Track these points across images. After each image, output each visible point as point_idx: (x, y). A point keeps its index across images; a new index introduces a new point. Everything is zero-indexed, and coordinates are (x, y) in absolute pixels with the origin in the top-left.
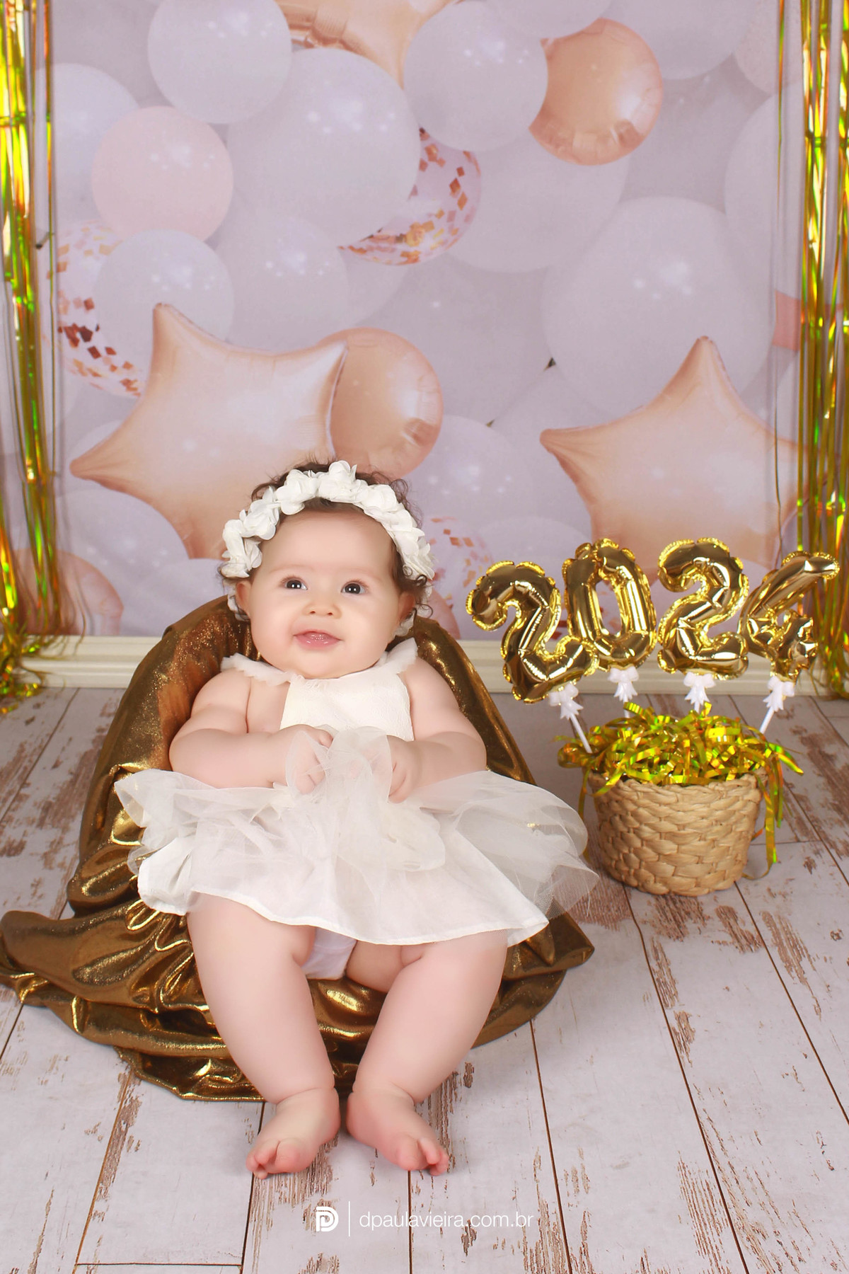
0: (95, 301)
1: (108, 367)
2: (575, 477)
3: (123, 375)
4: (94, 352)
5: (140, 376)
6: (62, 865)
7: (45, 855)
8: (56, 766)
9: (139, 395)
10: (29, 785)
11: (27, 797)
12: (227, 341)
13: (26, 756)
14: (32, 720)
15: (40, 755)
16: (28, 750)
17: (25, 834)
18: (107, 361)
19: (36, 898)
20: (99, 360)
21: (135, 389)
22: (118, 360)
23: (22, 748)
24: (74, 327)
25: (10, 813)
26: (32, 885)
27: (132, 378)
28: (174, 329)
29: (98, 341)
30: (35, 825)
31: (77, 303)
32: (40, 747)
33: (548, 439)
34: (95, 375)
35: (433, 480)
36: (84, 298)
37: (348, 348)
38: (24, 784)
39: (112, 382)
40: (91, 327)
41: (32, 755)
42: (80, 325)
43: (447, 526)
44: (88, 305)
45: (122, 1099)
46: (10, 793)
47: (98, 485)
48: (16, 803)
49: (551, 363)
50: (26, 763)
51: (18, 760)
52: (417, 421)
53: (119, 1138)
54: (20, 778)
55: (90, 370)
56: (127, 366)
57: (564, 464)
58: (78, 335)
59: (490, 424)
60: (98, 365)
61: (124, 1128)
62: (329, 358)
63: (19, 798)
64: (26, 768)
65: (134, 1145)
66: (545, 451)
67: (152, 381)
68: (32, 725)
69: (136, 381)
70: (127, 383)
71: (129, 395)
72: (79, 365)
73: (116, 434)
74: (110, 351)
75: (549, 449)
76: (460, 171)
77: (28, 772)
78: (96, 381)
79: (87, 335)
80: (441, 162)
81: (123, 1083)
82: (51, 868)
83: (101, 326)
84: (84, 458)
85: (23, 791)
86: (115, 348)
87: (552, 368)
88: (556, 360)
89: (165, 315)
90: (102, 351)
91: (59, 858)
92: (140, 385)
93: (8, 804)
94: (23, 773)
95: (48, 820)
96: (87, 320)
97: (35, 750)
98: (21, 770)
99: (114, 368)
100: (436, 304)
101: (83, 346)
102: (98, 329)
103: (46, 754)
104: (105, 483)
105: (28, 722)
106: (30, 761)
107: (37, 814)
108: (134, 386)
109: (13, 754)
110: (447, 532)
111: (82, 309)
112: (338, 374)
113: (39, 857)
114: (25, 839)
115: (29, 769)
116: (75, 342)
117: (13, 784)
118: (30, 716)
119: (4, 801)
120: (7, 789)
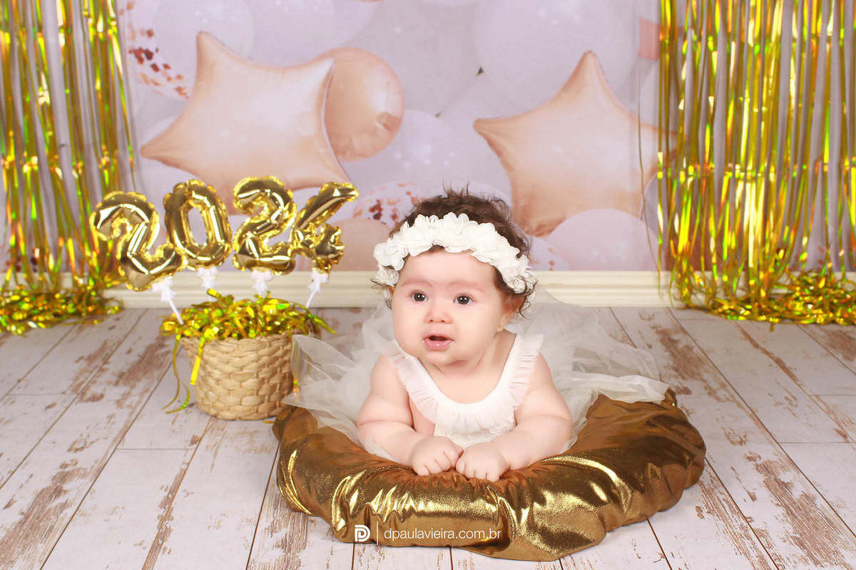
0: (155, 31)
1: (165, 78)
2: (499, 152)
3: (176, 84)
4: (155, 68)
5: (188, 85)
6: (129, 406)
7: (118, 401)
8: (129, 352)
9: (187, 98)
10: (109, 363)
11: (107, 369)
12: (250, 58)
13: (108, 347)
14: (114, 327)
15: (117, 347)
16: (110, 344)
17: (105, 390)
18: (164, 74)
19: (109, 424)
20: (158, 74)
21: (185, 94)
22: (172, 73)
23: (105, 343)
24: (141, 50)
25: (95, 379)
26: (108, 417)
27: (182, 86)
28: (211, 49)
29: (158, 60)
30: (112, 385)
31: (142, 32)
32: (118, 342)
33: (479, 125)
34: (156, 84)
35: (398, 156)
36: (147, 28)
37: (335, 62)
38: (106, 362)
39: (168, 89)
40: (152, 49)
41: (112, 347)
42: (144, 48)
43: (409, 189)
44: (150, 34)
45: (160, 527)
46: (96, 368)
47: (160, 164)
48: (99, 373)
49: (481, 71)
50: (108, 351)
51: (102, 350)
52: (386, 114)
53: (157, 548)
54: (103, 359)
55: (152, 81)
56: (179, 77)
57: (491, 143)
58: (143, 56)
59: (438, 116)
60: (158, 77)
61: (160, 542)
62: (322, 69)
63: (102, 370)
64: (107, 354)
65: (168, 551)
66: (478, 134)
67: (197, 88)
68: (113, 330)
69: (185, 88)
70: (179, 90)
71: (181, 98)
72: (145, 77)
73: (172, 127)
74: (166, 67)
75: (480, 133)
77: (109, 356)
78: (157, 88)
79: (149, 55)
81: (161, 520)
82: (121, 408)
83: (160, 49)
84: (150, 144)
85: (105, 367)
86: (170, 64)
87: (482, 75)
88: (484, 69)
89: (204, 39)
90: (160, 66)
91: (127, 402)
92: (188, 91)
93: (93, 374)
94: (105, 357)
95: (121, 382)
96: (150, 45)
97: (114, 344)
98: (104, 355)
99: (169, 79)
100: (398, 30)
101: (147, 63)
102: (157, 50)
103: (123, 344)
104: (165, 160)
105: (111, 329)
106: (111, 350)
107: (114, 379)
108: (185, 91)
109: (99, 346)
110: (409, 193)
111: (146, 37)
112: (329, 81)
113: (113, 402)
114: (104, 392)
115: (109, 354)
116: (141, 60)
117: (99, 362)
118: (112, 325)
119: (91, 372)
120: (93, 365)
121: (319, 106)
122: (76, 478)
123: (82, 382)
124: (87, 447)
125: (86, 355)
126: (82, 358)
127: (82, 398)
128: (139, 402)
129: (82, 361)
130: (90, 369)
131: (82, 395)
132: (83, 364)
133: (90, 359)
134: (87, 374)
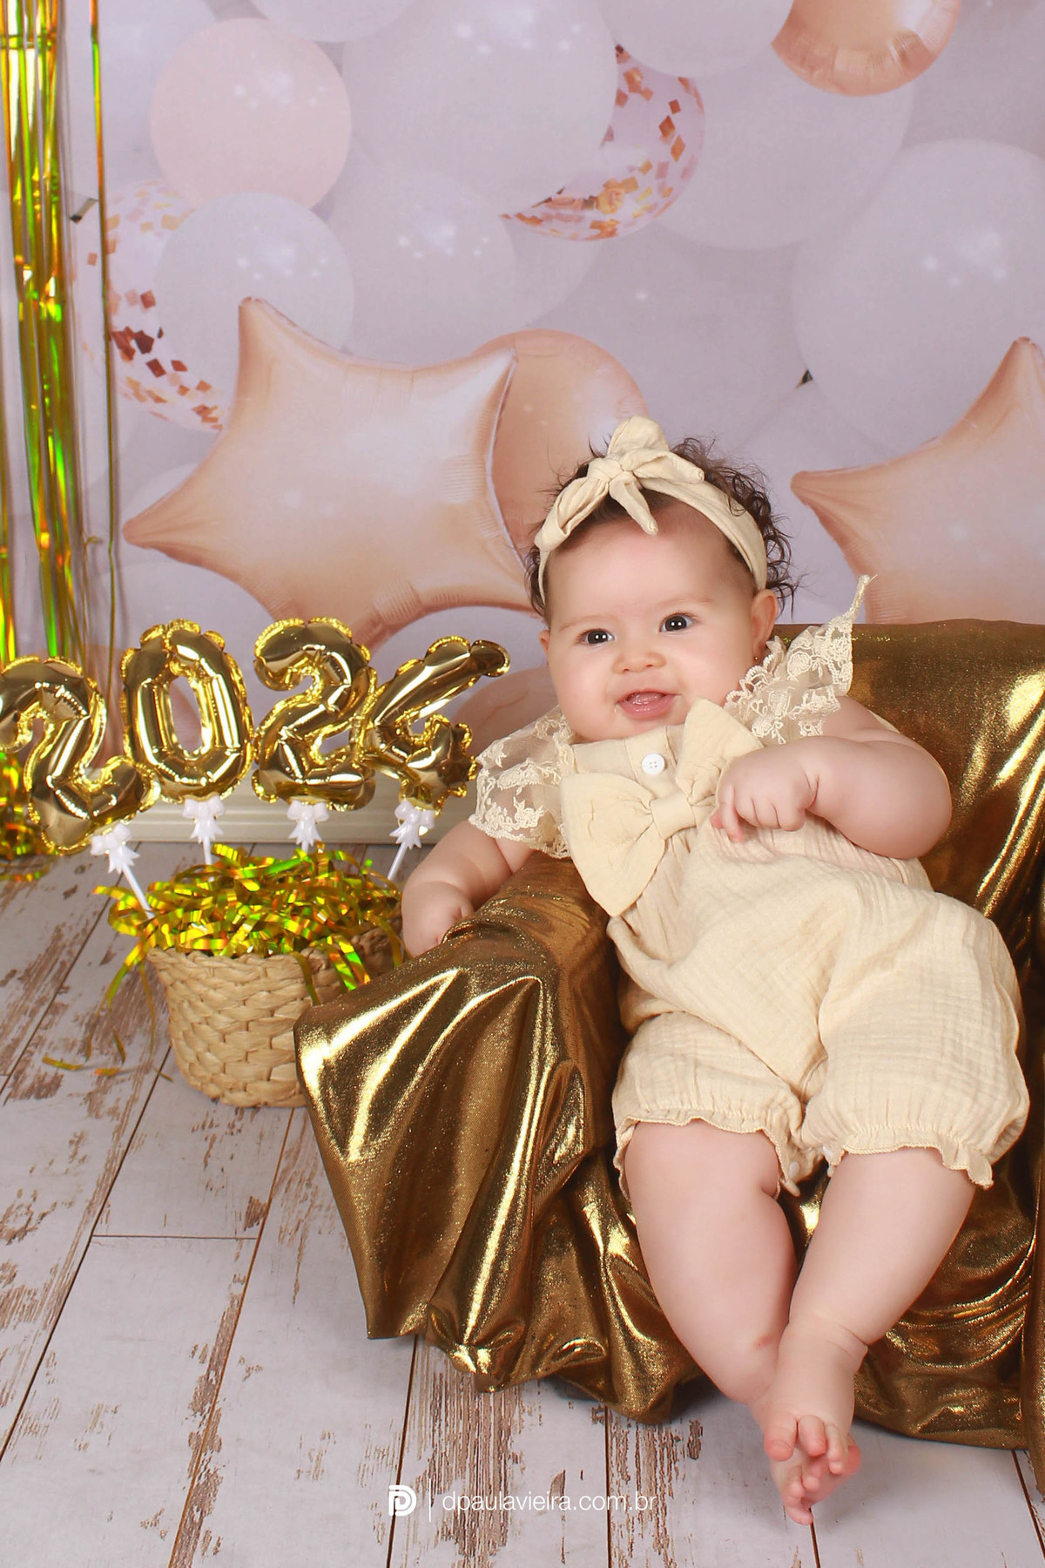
0: (157, 296)
1: (176, 388)
2: (842, 540)
3: (198, 399)
4: (156, 367)
5: (221, 402)
6: (113, 1112)
7: (90, 1096)
9: (220, 428)
10: (68, 989)
11: (65, 1007)
12: (345, 351)
13: (64, 946)
14: (74, 890)
15: (84, 945)
16: (68, 936)
18: (173, 381)
19: (76, 1162)
20: (163, 378)
21: (215, 420)
22: (189, 379)
23: (59, 933)
24: (128, 332)
25: (41, 1032)
26: (71, 1142)
27: (209, 404)
28: (270, 336)
29: (160, 351)
30: (76, 1049)
31: (131, 299)
32: (84, 930)
33: (802, 485)
34: (158, 400)
36: (141, 292)
37: (516, 359)
38: (61, 988)
39: (181, 409)
40: (151, 332)
41: (72, 944)
42: (135, 329)
44: (147, 301)
45: (194, 1473)
46: (42, 1001)
47: (163, 556)
48: (50, 1016)
49: (806, 378)
50: (64, 956)
51: (52, 951)
53: (189, 1533)
54: (55, 978)
55: (150, 393)
56: (203, 387)
57: (825, 520)
58: (133, 344)
60: (161, 385)
61: (197, 1516)
62: (489, 374)
63: (54, 1009)
64: (63, 964)
65: (213, 1544)
66: (799, 502)
67: (238, 407)
68: (74, 897)
69: (216, 408)
70: (203, 411)
71: (207, 427)
72: (135, 386)
73: (189, 483)
74: (178, 366)
75: (804, 501)
76: (675, 106)
77: (66, 970)
78: (159, 407)
79: (145, 343)
80: (647, 94)
81: (196, 1448)
82: (97, 1116)
83: (164, 331)
84: (143, 517)
85: (59, 999)
86: (185, 362)
87: (809, 385)
88: (812, 373)
89: (255, 313)
90: (167, 366)
91: (109, 1101)
92: (221, 413)
93: (37, 1019)
94: (60, 971)
95: (94, 1043)
96: (146, 323)
97: (76, 938)
98: (57, 967)
99: (183, 390)
100: (642, 296)
101: (141, 359)
102: (160, 334)
103: (94, 938)
104: (173, 553)
105: (67, 895)
106: (70, 953)
107: (79, 1034)
108: (213, 415)
109: (47, 942)
111: (139, 306)
112: (503, 396)
113: (81, 1100)
115: (68, 966)
116: (129, 354)
117: (46, 988)
118: (71, 886)
119: (34, 1013)
120: (37, 996)
121: (482, 446)
122: (16, 1316)
123: (16, 1042)
124: (35, 1229)
125: (21, 967)
126: (14, 972)
127: (15, 1086)
128: (134, 1099)
129: (13, 982)
130: (31, 1005)
131: (16, 1078)
132: (15, 989)
133: (30, 977)
134: (24, 1020)
